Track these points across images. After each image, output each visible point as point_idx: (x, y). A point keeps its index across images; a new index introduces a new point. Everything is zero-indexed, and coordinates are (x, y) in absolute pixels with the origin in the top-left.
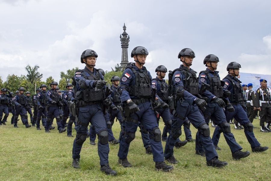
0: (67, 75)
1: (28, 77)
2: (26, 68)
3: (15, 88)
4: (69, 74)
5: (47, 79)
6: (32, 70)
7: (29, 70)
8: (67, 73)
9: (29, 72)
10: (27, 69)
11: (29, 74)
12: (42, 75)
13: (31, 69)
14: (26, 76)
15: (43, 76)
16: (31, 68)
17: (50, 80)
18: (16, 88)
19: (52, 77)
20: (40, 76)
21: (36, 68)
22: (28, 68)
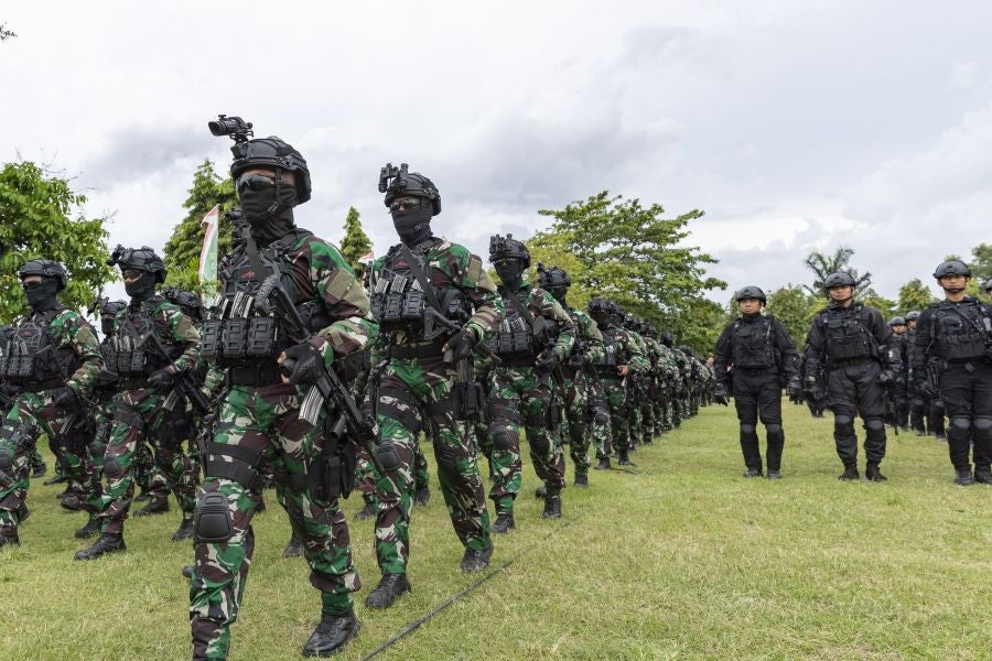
0: (977, 263)
1: (818, 290)
2: (808, 262)
3: (791, 328)
4: (982, 260)
5: (903, 289)
6: (828, 266)
7: (820, 266)
8: (974, 257)
9: (819, 272)
10: (810, 264)
11: (819, 280)
12: (868, 275)
13: (824, 263)
14: (811, 285)
15: (871, 278)
16: (826, 260)
17: (916, 290)
18: (796, 327)
19: (919, 282)
20: (863, 279)
21: (842, 256)
22: (814, 261)
